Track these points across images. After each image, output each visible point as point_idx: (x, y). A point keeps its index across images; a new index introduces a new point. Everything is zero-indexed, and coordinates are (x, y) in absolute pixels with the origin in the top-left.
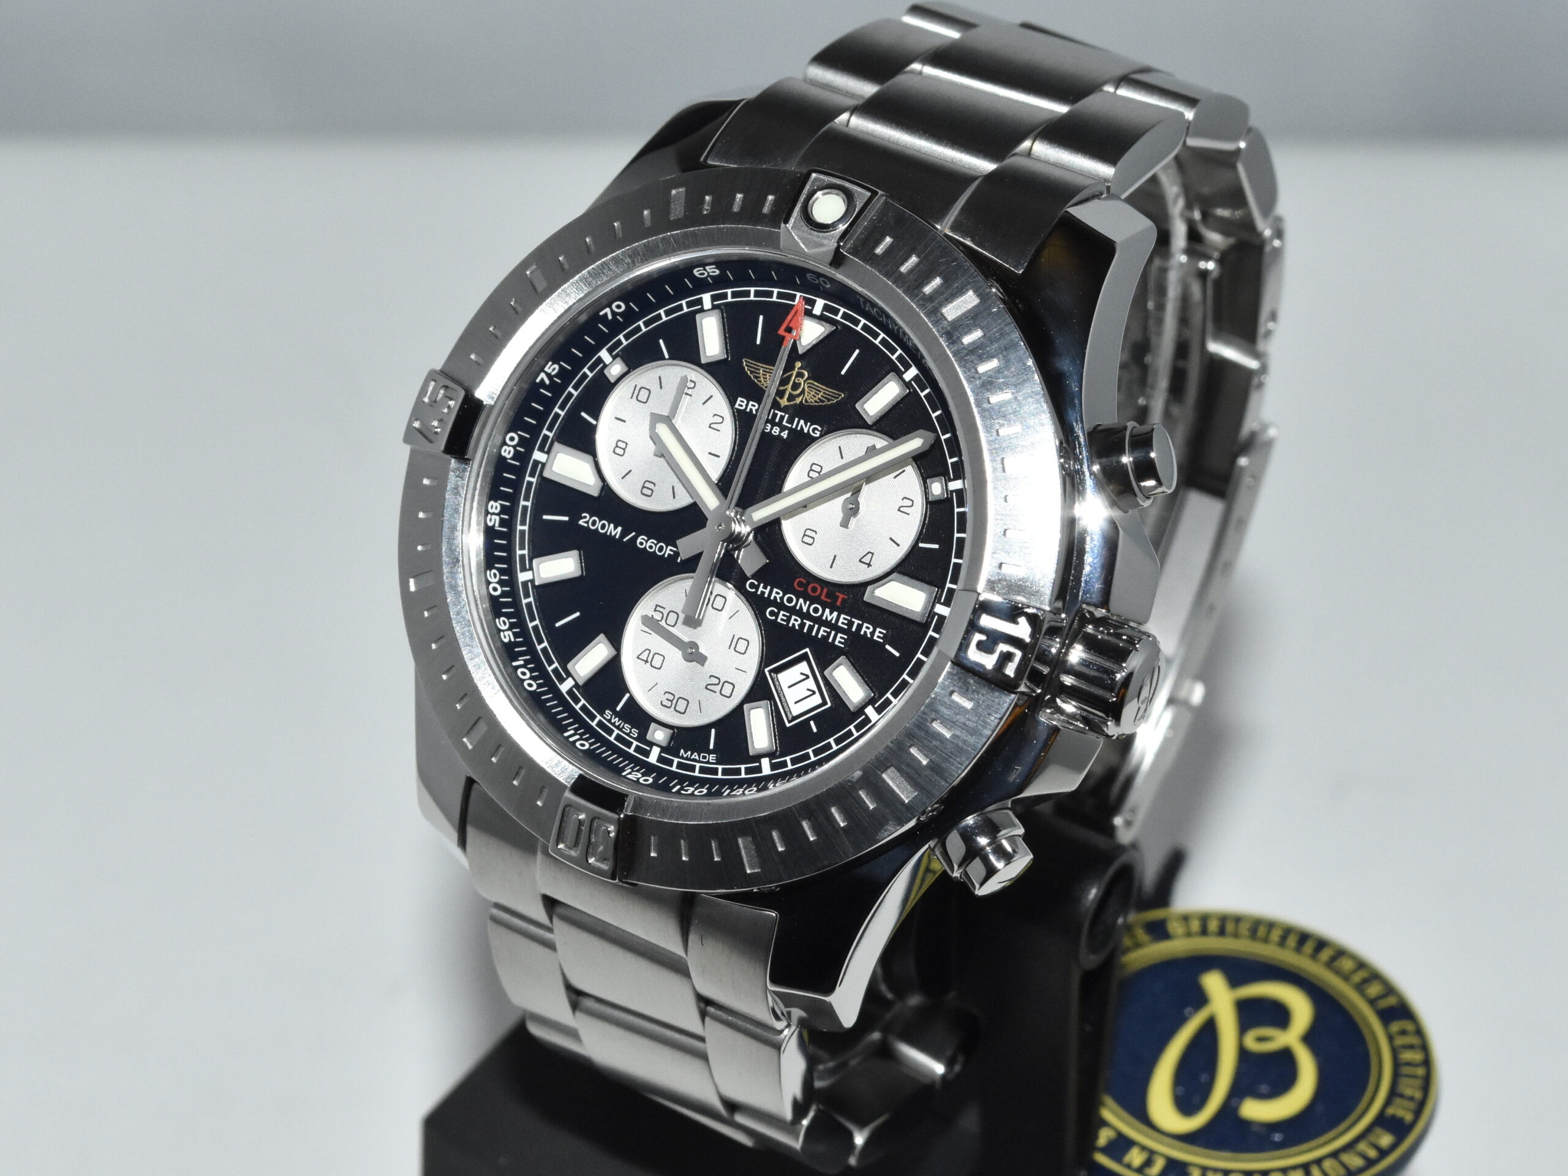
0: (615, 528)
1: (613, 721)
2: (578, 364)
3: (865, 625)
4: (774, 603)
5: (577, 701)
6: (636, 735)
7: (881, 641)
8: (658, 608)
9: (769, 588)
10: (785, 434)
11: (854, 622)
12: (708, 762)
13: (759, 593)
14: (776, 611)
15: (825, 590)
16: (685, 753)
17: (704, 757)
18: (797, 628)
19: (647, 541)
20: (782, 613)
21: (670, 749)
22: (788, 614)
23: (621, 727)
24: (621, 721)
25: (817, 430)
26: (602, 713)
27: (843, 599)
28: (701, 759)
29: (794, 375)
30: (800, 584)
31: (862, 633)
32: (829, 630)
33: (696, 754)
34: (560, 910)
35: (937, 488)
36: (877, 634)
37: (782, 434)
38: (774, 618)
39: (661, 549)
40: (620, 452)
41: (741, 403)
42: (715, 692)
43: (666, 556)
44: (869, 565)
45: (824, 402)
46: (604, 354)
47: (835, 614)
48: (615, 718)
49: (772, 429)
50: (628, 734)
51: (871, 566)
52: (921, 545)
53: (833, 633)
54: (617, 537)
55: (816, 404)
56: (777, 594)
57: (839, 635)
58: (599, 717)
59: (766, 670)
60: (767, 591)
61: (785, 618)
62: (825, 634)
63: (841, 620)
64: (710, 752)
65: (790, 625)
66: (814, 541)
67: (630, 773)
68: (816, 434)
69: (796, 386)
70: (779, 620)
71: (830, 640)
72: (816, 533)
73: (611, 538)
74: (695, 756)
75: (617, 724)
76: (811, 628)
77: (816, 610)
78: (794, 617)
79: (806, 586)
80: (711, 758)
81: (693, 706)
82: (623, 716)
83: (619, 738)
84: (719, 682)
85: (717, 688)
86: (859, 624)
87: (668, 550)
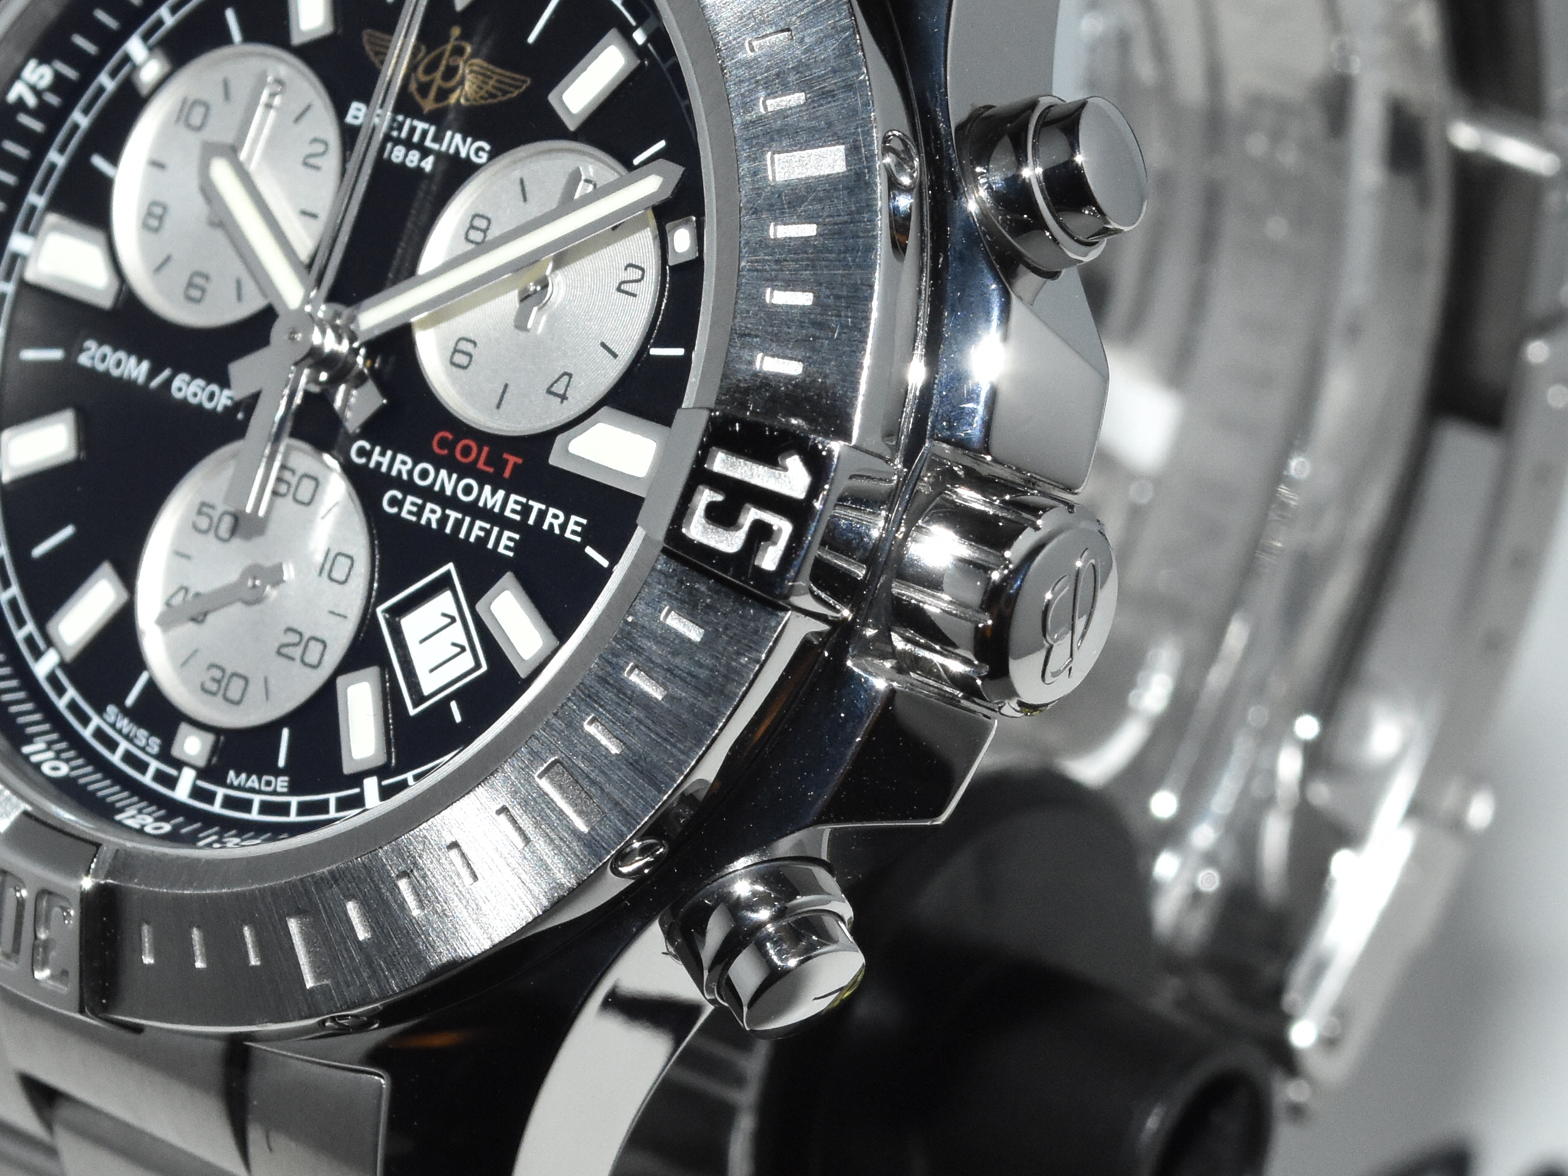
0: (138, 364)
2: (90, 67)
3: (552, 511)
5: (61, 691)
7: (578, 539)
9: (389, 453)
10: (428, 164)
11: (531, 507)
12: (275, 793)
13: (372, 465)
15: (486, 449)
17: (268, 783)
18: (434, 525)
19: (189, 384)
20: (410, 499)
21: (212, 772)
24: (132, 725)
25: (483, 149)
26: (101, 711)
27: (515, 464)
28: (263, 788)
29: (447, 54)
30: (443, 443)
31: (545, 527)
32: (488, 526)
33: (254, 777)
34: (64, 1112)
35: (681, 243)
36: (571, 526)
37: (423, 164)
38: (395, 510)
39: (211, 397)
40: (155, 223)
41: (355, 111)
42: (294, 659)
43: (219, 409)
44: (563, 397)
46: (135, 47)
47: (501, 493)
48: (122, 719)
49: (406, 156)
50: (143, 749)
51: (567, 398)
52: (654, 351)
53: (496, 530)
55: (483, 102)
56: (402, 465)
57: (506, 534)
59: (379, 610)
60: (386, 461)
62: (482, 534)
63: (511, 505)
64: (278, 772)
65: (423, 522)
66: (471, 361)
67: (133, 817)
69: (451, 72)
71: (490, 546)
72: (475, 343)
73: (131, 384)
74: (253, 782)
76: (458, 524)
78: (430, 506)
79: (452, 445)
80: (279, 784)
81: (256, 688)
82: (136, 715)
83: (128, 758)
84: (301, 640)
85: (296, 652)
86: (540, 510)
87: (224, 397)
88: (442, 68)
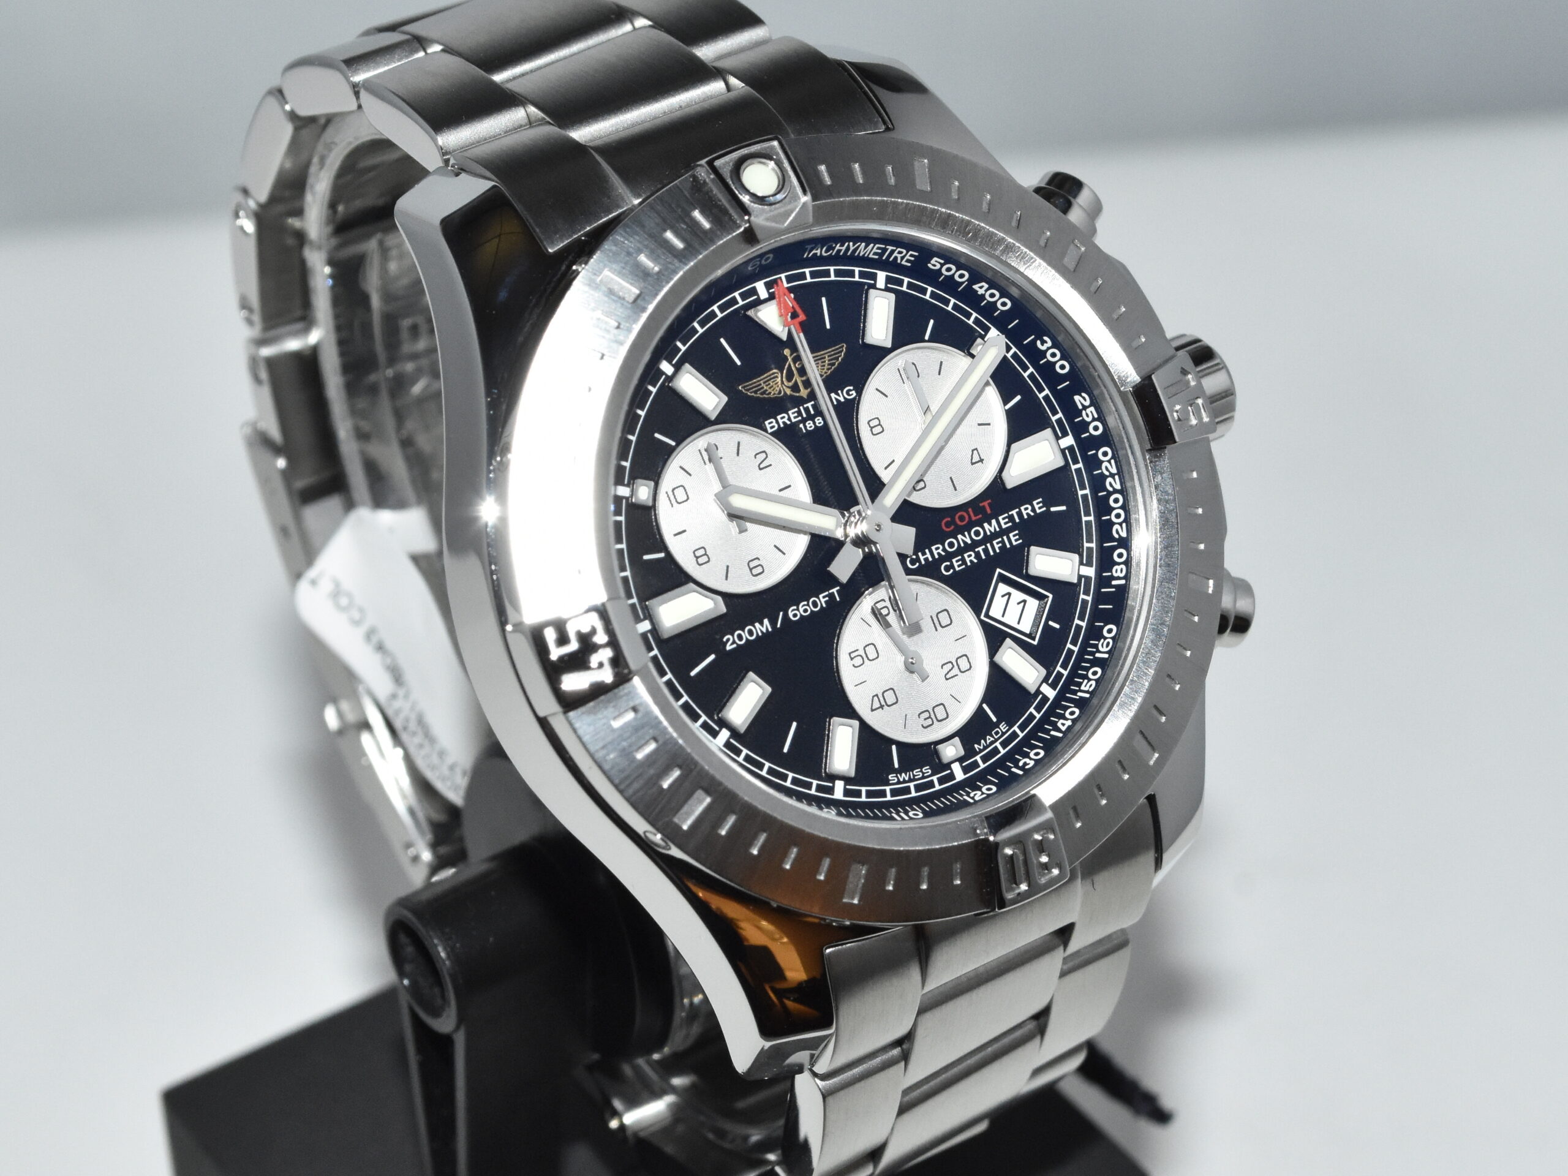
0: (762, 624)
1: (901, 780)
3: (1022, 508)
4: (942, 559)
5: (859, 794)
6: (930, 771)
7: (1044, 509)
8: (853, 655)
9: (927, 551)
11: (1012, 515)
12: (1003, 734)
13: (923, 562)
14: (948, 563)
15: (970, 510)
16: (980, 745)
17: (997, 733)
18: (975, 561)
19: (798, 609)
20: (954, 560)
21: (967, 754)
22: (960, 557)
23: (912, 777)
24: (908, 773)
25: (850, 390)
26: (887, 782)
27: (989, 504)
28: (996, 737)
30: (948, 525)
31: (1026, 517)
32: (1000, 539)
33: (988, 737)
36: (1037, 507)
38: (952, 571)
39: (815, 604)
40: (705, 559)
41: (771, 424)
42: (957, 675)
43: (824, 605)
44: (981, 460)
45: (834, 364)
46: (621, 491)
47: (994, 522)
48: (901, 776)
49: (814, 423)
50: (923, 777)
51: (983, 460)
52: (1011, 404)
53: (1005, 538)
54: (770, 630)
56: (937, 550)
57: (1011, 535)
58: (888, 789)
59: (982, 617)
60: (928, 555)
61: (960, 562)
62: (1000, 545)
63: (1002, 522)
64: (997, 725)
65: (969, 564)
66: (923, 482)
67: (972, 798)
68: (852, 394)
70: (957, 569)
71: (1008, 546)
73: (766, 635)
74: (989, 739)
75: (907, 779)
76: (986, 551)
77: (977, 533)
78: (966, 555)
79: (953, 522)
80: (1002, 728)
81: (950, 703)
82: (905, 767)
83: (918, 788)
84: (953, 666)
85: (955, 671)
86: (1017, 513)
87: (822, 600)
88: (795, 372)
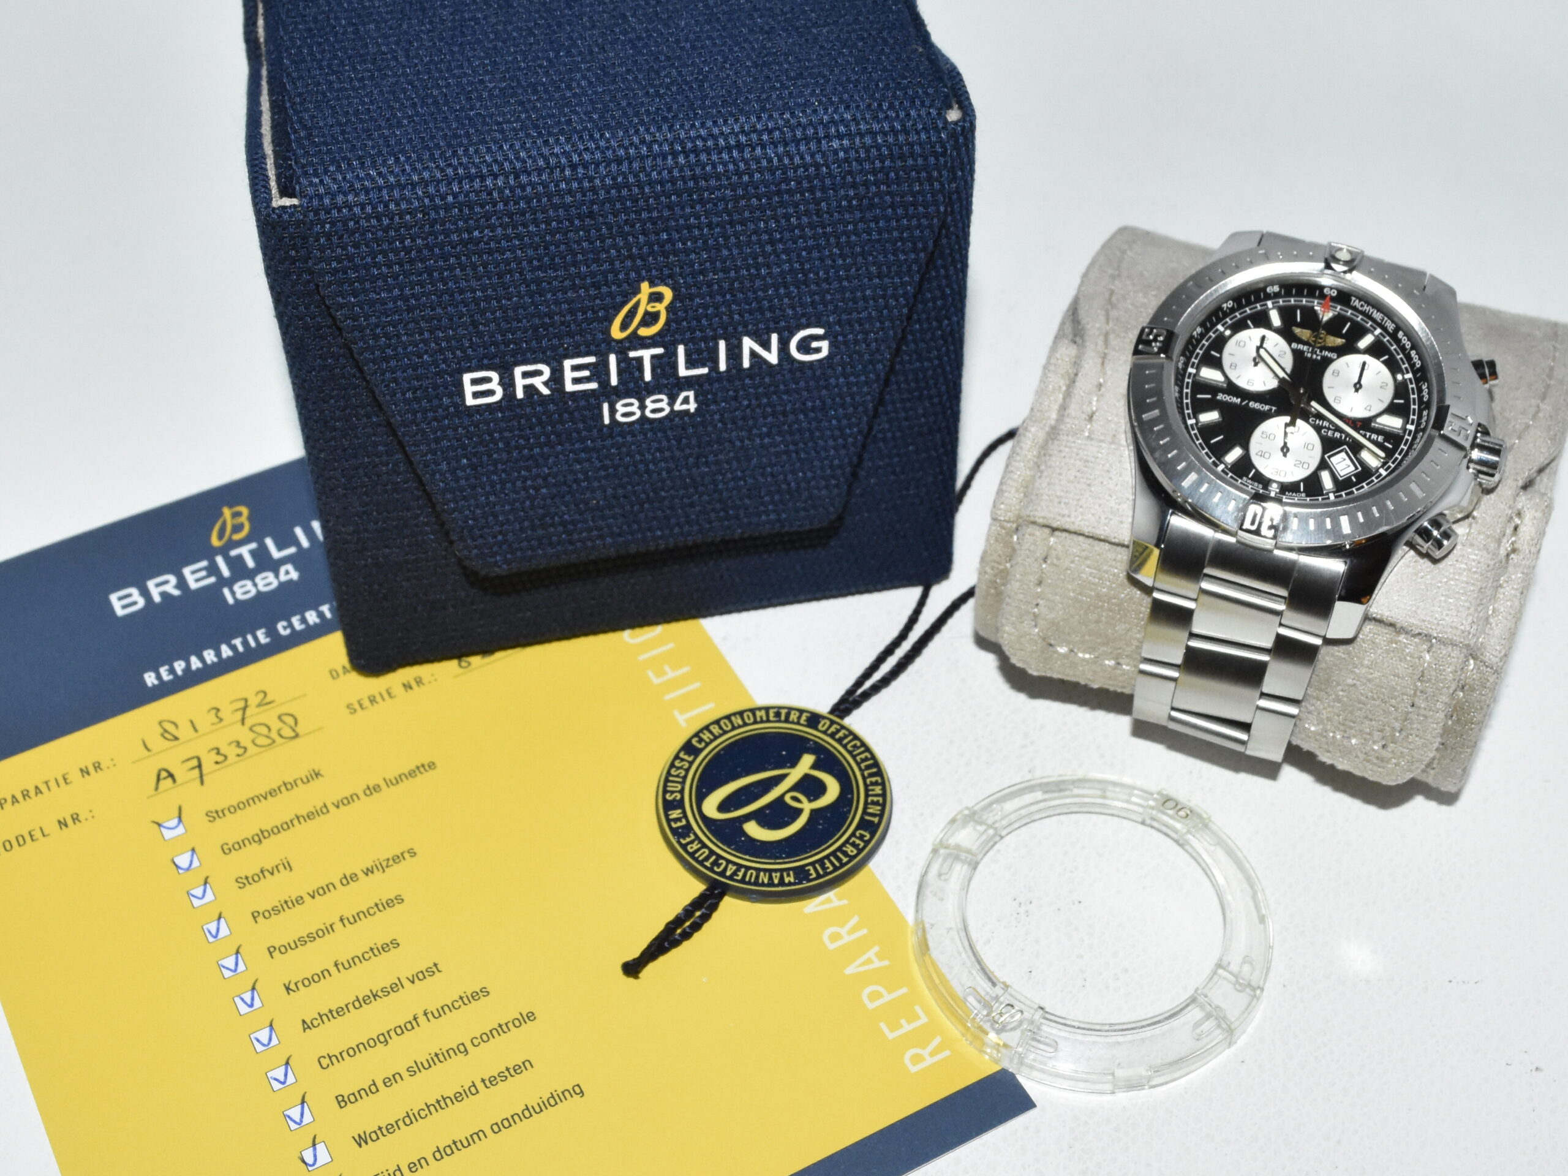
0: (1237, 399)
1: (1248, 482)
3: (1373, 435)
4: (1326, 428)
5: (1227, 474)
6: (1262, 487)
7: (1382, 441)
8: (1264, 431)
10: (1319, 357)
11: (1367, 434)
12: (1301, 497)
13: (1317, 423)
14: (1327, 430)
15: (1351, 421)
16: (1290, 493)
17: (1299, 495)
18: (1338, 438)
19: (1254, 404)
20: (1330, 431)
22: (1334, 432)
23: (1253, 484)
26: (1241, 478)
27: (1362, 424)
31: (1372, 438)
35: (1399, 377)
36: (1380, 438)
38: (1326, 434)
39: (1262, 407)
40: (1234, 368)
41: (1294, 345)
42: (1300, 467)
43: (1266, 410)
44: (1369, 410)
46: (1220, 327)
49: (1311, 355)
50: (1257, 487)
51: (1371, 410)
54: (1238, 403)
58: (1240, 480)
59: (1325, 456)
61: (1332, 433)
64: (1301, 492)
65: (1334, 436)
66: (1343, 401)
68: (1336, 356)
70: (1328, 435)
72: (1341, 398)
73: (1235, 404)
75: (1250, 483)
78: (1336, 433)
80: (1302, 494)
81: (1289, 473)
82: (1253, 479)
87: (1267, 408)
